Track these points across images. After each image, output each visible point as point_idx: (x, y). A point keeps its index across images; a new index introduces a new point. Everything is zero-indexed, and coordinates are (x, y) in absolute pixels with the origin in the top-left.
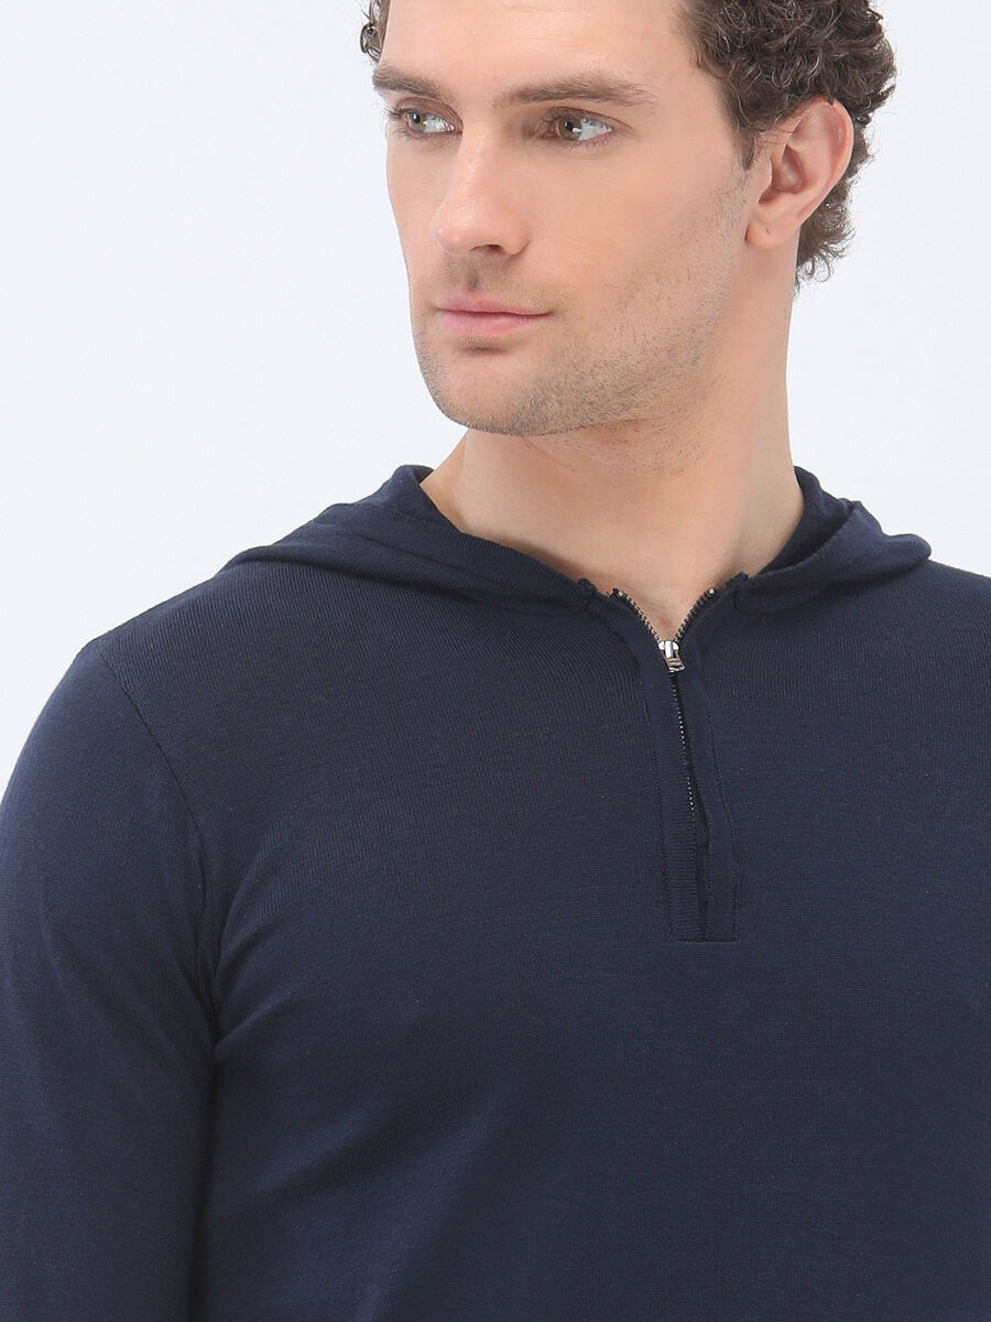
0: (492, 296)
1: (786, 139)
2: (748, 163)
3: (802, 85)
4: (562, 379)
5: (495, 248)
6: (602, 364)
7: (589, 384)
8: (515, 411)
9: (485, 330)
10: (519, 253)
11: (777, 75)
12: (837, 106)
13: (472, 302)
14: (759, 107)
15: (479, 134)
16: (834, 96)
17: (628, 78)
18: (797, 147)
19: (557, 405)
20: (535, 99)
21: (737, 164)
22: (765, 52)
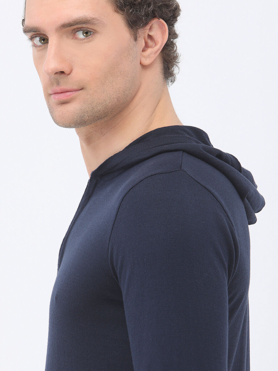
0: (64, 87)
1: (147, 32)
2: (136, 39)
3: (148, 14)
4: (88, 109)
5: (62, 72)
6: (99, 103)
7: (96, 110)
8: (75, 120)
9: (63, 97)
10: (70, 73)
11: (140, 11)
12: (161, 20)
13: (58, 89)
14: (136, 22)
15: (53, 40)
16: (160, 18)
17: (93, 16)
18: (151, 34)
19: (87, 117)
20: (67, 27)
21: (132, 40)
22: (135, 5)
